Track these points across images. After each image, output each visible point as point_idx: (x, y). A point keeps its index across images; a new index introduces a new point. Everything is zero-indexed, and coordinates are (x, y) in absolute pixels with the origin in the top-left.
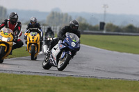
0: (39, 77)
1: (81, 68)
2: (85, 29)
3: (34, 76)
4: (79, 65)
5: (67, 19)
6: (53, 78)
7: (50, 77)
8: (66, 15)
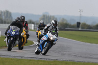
4: (62, 53)
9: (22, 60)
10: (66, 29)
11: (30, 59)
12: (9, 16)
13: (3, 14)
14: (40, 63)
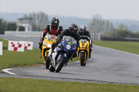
0: (80, 83)
1: (122, 75)
2: (126, 36)
3: (75, 83)
4: (120, 72)
5: (108, 26)
6: (94, 85)
7: (91, 84)
8: (108, 22)
9: (63, 82)
10: (126, 38)
11: (74, 81)
12: (44, 20)
13: (36, 17)
14: (89, 87)
